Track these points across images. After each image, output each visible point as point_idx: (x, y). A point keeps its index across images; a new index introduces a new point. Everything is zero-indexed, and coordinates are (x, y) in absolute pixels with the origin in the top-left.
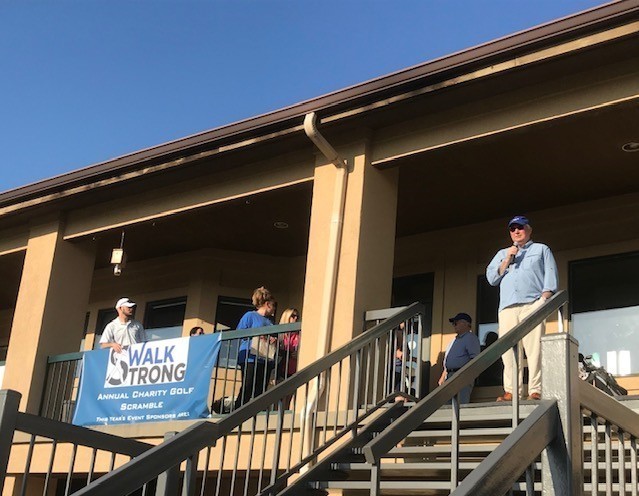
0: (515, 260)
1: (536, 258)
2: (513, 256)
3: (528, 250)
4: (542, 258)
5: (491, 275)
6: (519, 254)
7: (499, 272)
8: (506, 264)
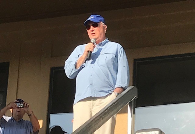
0: (91, 57)
1: (110, 56)
2: (90, 52)
3: (103, 47)
4: (116, 56)
5: (69, 68)
6: (95, 51)
7: (76, 66)
8: (83, 60)
